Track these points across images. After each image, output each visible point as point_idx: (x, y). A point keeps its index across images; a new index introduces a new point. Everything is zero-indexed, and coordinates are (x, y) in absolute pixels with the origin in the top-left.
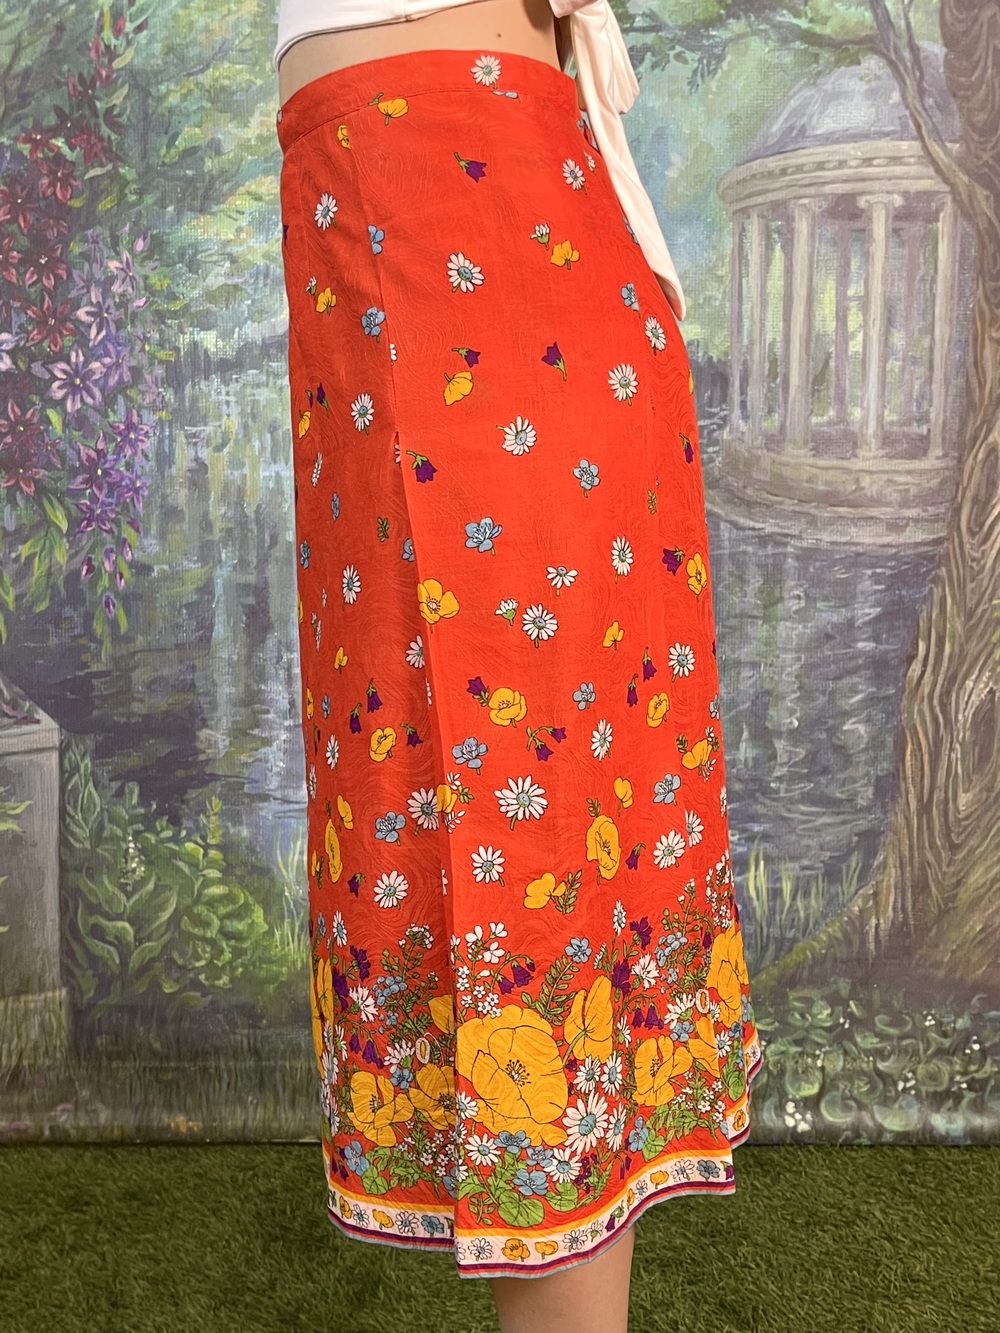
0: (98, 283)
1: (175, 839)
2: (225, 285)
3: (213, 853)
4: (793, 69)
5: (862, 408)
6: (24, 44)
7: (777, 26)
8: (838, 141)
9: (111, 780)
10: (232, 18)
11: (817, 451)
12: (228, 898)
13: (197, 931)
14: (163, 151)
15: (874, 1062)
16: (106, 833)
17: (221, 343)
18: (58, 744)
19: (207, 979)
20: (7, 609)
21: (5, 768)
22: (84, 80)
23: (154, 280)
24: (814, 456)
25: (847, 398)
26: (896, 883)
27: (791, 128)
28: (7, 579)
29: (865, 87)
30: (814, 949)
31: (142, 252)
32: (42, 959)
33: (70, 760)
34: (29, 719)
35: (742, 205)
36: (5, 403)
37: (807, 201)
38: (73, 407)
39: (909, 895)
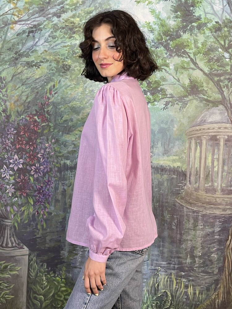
0: (43, 149)
1: (54, 276)
2: (72, 150)
3: (63, 280)
4: (203, 107)
5: (217, 183)
6: (29, 96)
7: (200, 98)
8: (213, 124)
9: (40, 262)
10: (77, 92)
12: (66, 291)
13: (58, 298)
14: (60, 120)
16: (38, 275)
17: (71, 163)
18: (28, 254)
20: (18, 222)
21: (16, 259)
22: (42, 104)
23: (56, 149)
24: (206, 193)
25: (214, 181)
26: (223, 292)
27: (202, 120)
28: (19, 215)
29: (219, 112)
30: (203, 307)
31: (54, 142)
32: (22, 304)
33: (31, 257)
34: (22, 248)
35: (191, 137)
36: (20, 175)
37: (205, 136)
38: (36, 176)
39: (226, 295)
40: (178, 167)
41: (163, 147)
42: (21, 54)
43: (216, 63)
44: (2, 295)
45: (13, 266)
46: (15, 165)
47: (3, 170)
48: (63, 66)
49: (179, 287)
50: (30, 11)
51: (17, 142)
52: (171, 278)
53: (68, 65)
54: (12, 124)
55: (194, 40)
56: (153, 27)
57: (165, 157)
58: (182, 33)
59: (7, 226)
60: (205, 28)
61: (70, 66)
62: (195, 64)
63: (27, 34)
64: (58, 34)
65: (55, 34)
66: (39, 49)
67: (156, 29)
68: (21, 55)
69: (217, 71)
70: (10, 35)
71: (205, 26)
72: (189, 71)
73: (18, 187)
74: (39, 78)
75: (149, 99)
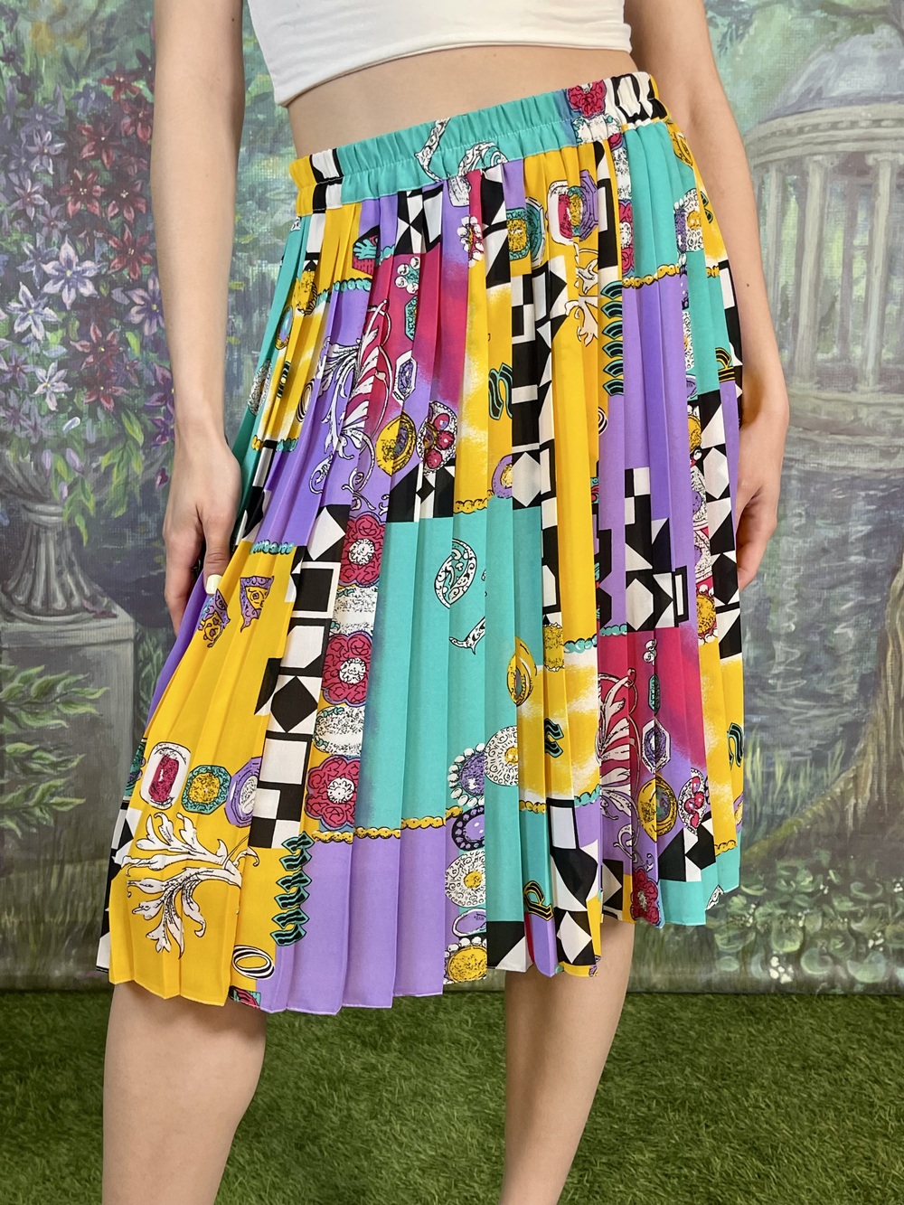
4: (813, 36)
5: (863, 347)
8: (850, 103)
11: (821, 385)
15: (849, 923)
18: (133, 637)
20: (89, 514)
21: (85, 657)
24: (819, 388)
25: (850, 337)
26: (874, 768)
27: (809, 91)
28: (88, 487)
29: (876, 54)
30: (799, 824)
33: (144, 651)
34: (107, 614)
35: (763, 159)
36: (88, 325)
37: (820, 157)
38: (150, 330)
39: (884, 779)
44: (38, 795)
45: (77, 684)
46: (64, 284)
47: (19, 306)
51: (67, 188)
54: (43, 112)
59: (46, 528)
73: (80, 373)
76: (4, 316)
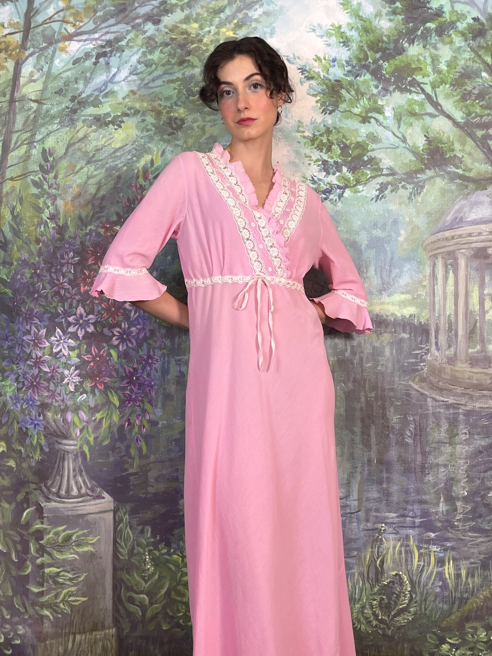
1: (168, 554)
4: (456, 192)
6: (102, 184)
7: (448, 173)
8: (478, 224)
9: (138, 525)
11: (472, 365)
13: (178, 598)
16: (135, 551)
18: (113, 509)
19: (183, 622)
20: (90, 445)
21: (88, 520)
22: (130, 200)
24: (471, 367)
25: (486, 341)
27: (456, 218)
28: (90, 430)
29: (490, 200)
30: (476, 602)
32: (104, 614)
33: (119, 516)
34: (99, 497)
35: (434, 253)
36: (91, 347)
37: (464, 251)
38: (122, 348)
40: (411, 316)
41: (379, 276)
42: (84, 100)
43: (477, 101)
44: (62, 596)
45: (84, 535)
46: (79, 327)
47: (56, 339)
48: (168, 121)
49: (426, 564)
50: (99, 14)
51: (80, 280)
52: (408, 546)
53: (179, 118)
54: (69, 243)
55: (432, 57)
56: (348, 34)
57: (385, 298)
58: (406, 45)
59: (68, 452)
60: (451, 32)
61: (183, 121)
62: (436, 105)
63: (94, 60)
64: (156, 56)
65: (150, 57)
66: (119, 88)
67: (354, 38)
68: (83, 104)
69: (481, 117)
70: (60, 62)
71: (453, 28)
72: (423, 119)
73: (86, 371)
74: (121, 148)
75: (346, 179)
76: (48, 344)
